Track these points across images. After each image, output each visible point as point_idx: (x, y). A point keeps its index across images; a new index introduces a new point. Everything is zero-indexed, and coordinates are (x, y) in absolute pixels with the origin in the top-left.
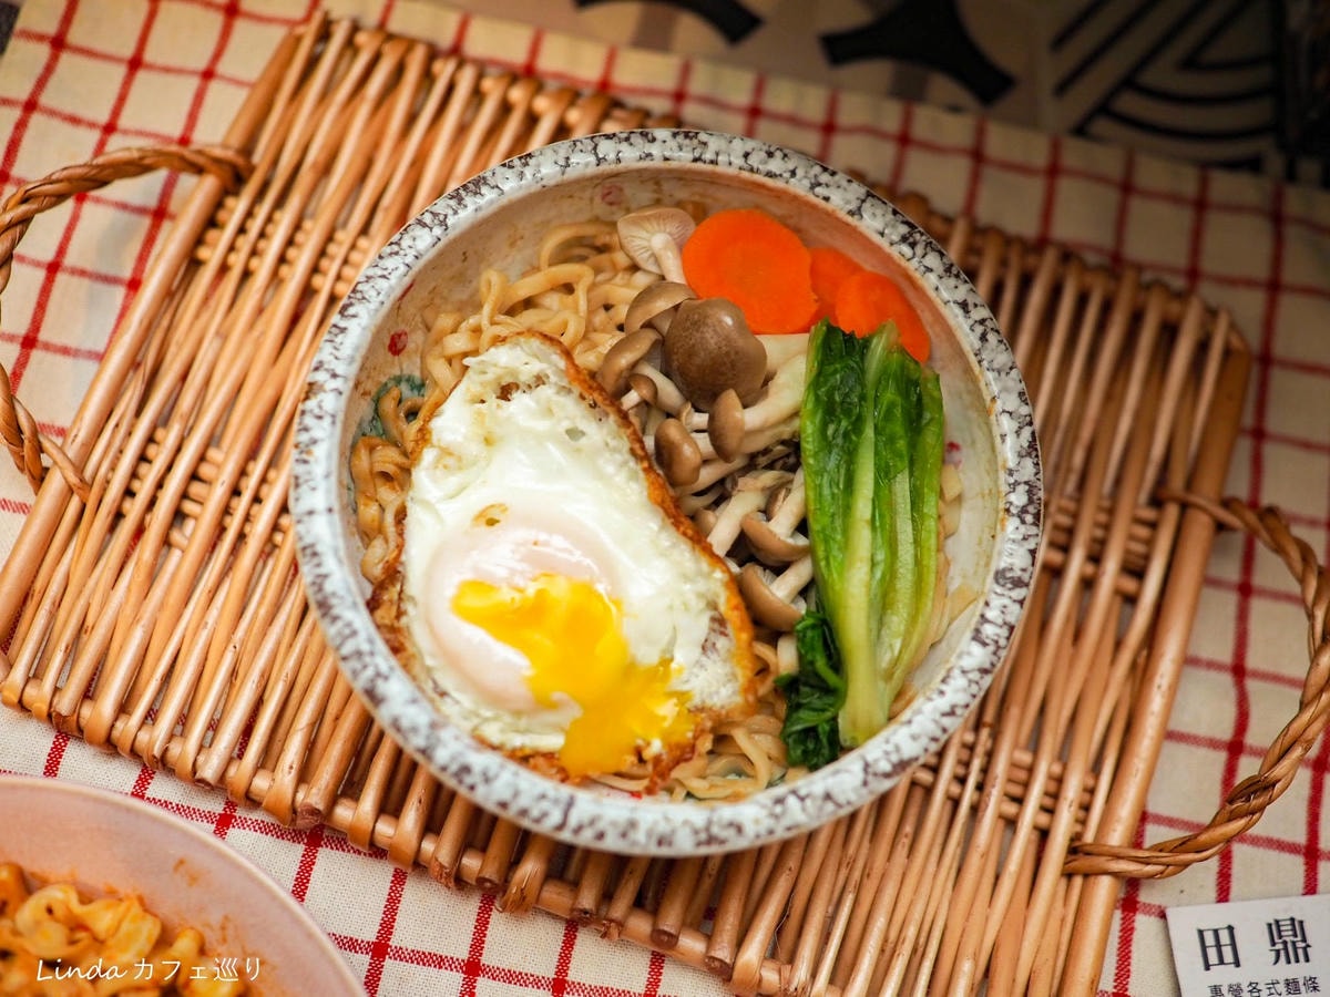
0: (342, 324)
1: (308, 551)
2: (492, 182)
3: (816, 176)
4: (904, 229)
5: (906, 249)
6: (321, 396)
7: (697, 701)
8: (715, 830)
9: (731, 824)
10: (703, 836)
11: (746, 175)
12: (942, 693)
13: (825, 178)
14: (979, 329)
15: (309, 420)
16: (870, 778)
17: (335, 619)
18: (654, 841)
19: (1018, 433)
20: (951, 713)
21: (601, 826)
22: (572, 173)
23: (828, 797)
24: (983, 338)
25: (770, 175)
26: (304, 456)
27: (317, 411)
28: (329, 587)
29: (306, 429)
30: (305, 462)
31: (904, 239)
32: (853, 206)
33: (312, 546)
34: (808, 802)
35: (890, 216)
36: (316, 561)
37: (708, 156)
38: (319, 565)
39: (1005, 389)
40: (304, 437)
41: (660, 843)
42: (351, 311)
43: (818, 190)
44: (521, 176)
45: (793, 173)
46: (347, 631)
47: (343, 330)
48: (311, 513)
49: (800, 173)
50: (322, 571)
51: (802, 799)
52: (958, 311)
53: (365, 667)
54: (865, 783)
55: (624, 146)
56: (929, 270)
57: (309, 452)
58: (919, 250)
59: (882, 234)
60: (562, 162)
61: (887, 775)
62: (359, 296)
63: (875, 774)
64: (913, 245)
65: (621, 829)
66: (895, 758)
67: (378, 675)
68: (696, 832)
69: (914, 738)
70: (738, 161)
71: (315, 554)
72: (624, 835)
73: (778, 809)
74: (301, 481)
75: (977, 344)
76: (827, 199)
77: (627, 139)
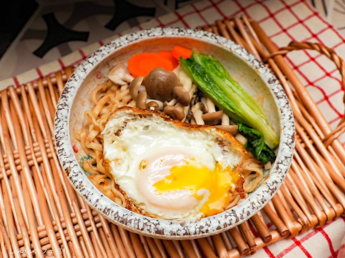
0: (61, 148)
1: (106, 211)
2: (69, 87)
3: (147, 32)
4: (177, 30)
5: (182, 33)
6: (72, 170)
7: (232, 167)
8: (271, 187)
9: (273, 183)
10: (270, 191)
11: (130, 43)
12: (284, 115)
13: (149, 31)
14: (213, 37)
15: (74, 179)
16: (290, 146)
17: (130, 221)
18: (261, 203)
19: (242, 51)
20: (291, 118)
21: (246, 211)
22: (88, 71)
23: (286, 158)
24: (216, 38)
25: (136, 39)
26: (82, 188)
27: (74, 174)
28: (121, 215)
29: (76, 181)
30: (83, 189)
31: (179, 31)
32: (161, 33)
33: (106, 208)
34: (284, 163)
35: (171, 29)
36: (111, 212)
37: (118, 45)
38: (113, 212)
39: (231, 45)
40: (77, 184)
41: (263, 203)
42: (60, 143)
43: (150, 35)
44: (76, 80)
45: (141, 35)
46: (137, 222)
47: (63, 150)
48: (97, 201)
49: (143, 34)
50: (115, 212)
51: (282, 163)
52: (205, 37)
53: (150, 226)
54: (290, 148)
55: (95, 57)
56: (191, 33)
57: (82, 186)
58: (184, 31)
59: (173, 34)
60: (83, 70)
61: (293, 142)
62: (59, 138)
63: (290, 144)
64: (182, 31)
65: (251, 207)
66: (290, 137)
67: (156, 225)
68: (268, 192)
69: (289, 129)
70: (126, 42)
71: (109, 210)
72: (253, 208)
73: (279, 170)
74: (87, 195)
75: (216, 41)
76: (154, 35)
77: (95, 55)
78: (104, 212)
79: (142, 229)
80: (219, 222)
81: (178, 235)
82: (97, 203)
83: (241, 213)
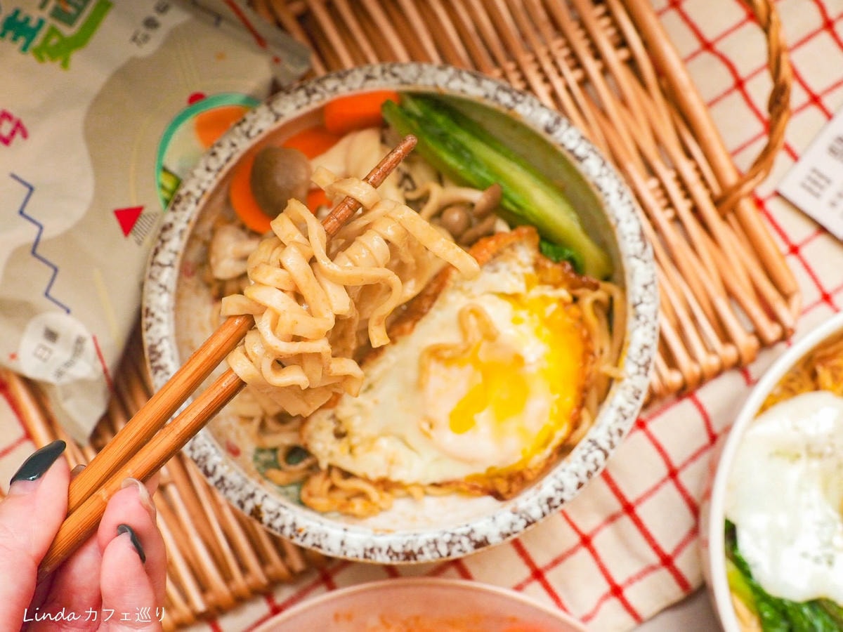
0: (217, 477)
1: (368, 554)
2: (156, 341)
3: (243, 132)
4: (302, 93)
5: (316, 97)
6: (263, 509)
8: (642, 361)
9: (641, 351)
10: (643, 370)
11: (221, 175)
13: (245, 127)
14: (388, 75)
15: (277, 523)
17: (421, 552)
18: (635, 401)
19: (464, 81)
20: (621, 194)
21: (614, 430)
22: (172, 286)
23: (645, 287)
24: (395, 75)
25: (228, 160)
26: (301, 535)
27: (273, 516)
28: (398, 549)
29: (282, 527)
30: (305, 535)
31: (309, 95)
32: (272, 117)
33: (365, 550)
34: (645, 299)
35: (290, 98)
36: (376, 551)
37: (198, 193)
38: (380, 550)
39: (433, 76)
40: (288, 531)
41: (637, 398)
42: (210, 468)
43: (253, 133)
44: (159, 320)
45: (233, 145)
46: (432, 546)
47: (222, 479)
48: (342, 544)
49: (235, 140)
50: (385, 548)
52: (370, 83)
53: (460, 542)
54: (645, 262)
55: (168, 246)
56: (335, 89)
57: (300, 531)
58: (319, 89)
59: (299, 107)
60: (161, 290)
61: (645, 247)
62: (201, 460)
63: (642, 254)
64: (315, 91)
65: (621, 418)
66: (637, 238)
67: (468, 536)
68: (639, 373)
69: (629, 221)
70: (210, 176)
71: (372, 550)
72: (625, 418)
73: (642, 319)
74: (317, 543)
75: (395, 81)
76: (260, 131)
77: (163, 241)
78: (365, 556)
79: (449, 554)
80: (577, 475)
81: (515, 533)
82: (345, 548)
83: (608, 437)
